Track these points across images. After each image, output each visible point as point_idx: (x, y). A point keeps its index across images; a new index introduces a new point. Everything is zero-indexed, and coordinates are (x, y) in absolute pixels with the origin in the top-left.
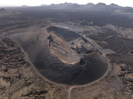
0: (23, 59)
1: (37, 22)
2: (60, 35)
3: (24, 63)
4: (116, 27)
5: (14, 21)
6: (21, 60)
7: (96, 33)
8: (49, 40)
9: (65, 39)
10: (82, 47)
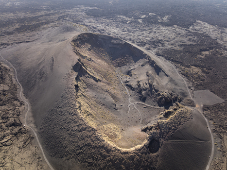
0: (18, 122)
1: (57, 16)
2: (102, 52)
3: (21, 132)
4: (216, 28)
5: (12, 14)
6: (14, 124)
7: (177, 44)
8: (75, 74)
9: (113, 61)
10: (151, 85)
